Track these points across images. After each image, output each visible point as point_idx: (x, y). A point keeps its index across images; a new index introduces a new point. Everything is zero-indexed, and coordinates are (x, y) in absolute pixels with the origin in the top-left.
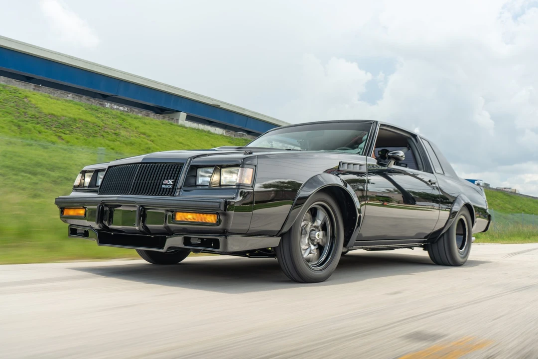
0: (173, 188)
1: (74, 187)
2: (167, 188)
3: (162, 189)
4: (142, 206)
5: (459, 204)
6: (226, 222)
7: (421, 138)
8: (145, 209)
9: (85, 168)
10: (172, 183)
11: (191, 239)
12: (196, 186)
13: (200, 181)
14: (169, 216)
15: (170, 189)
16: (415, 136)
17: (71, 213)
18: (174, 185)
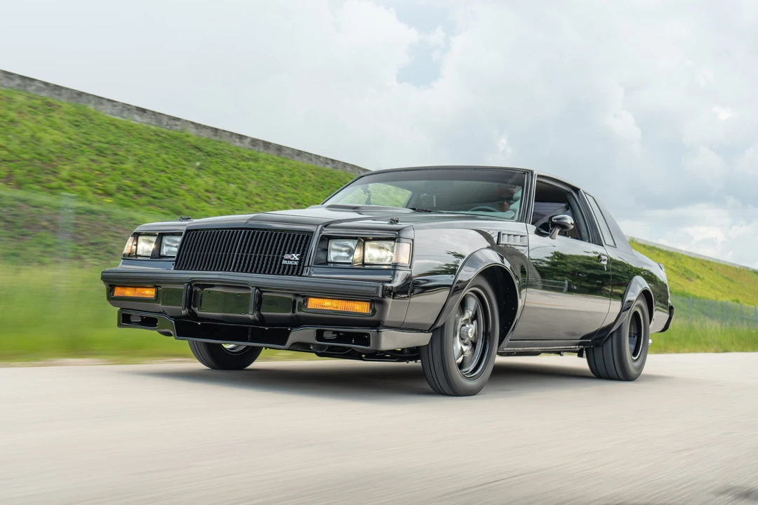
0: (299, 265)
1: (124, 255)
2: (290, 265)
3: (282, 267)
4: (257, 288)
5: (634, 291)
7: (585, 193)
8: (262, 292)
9: (137, 230)
10: (297, 259)
11: (325, 333)
12: (327, 263)
13: (332, 256)
14: (299, 302)
15: (294, 266)
16: (576, 190)
17: (129, 292)
18: (300, 261)
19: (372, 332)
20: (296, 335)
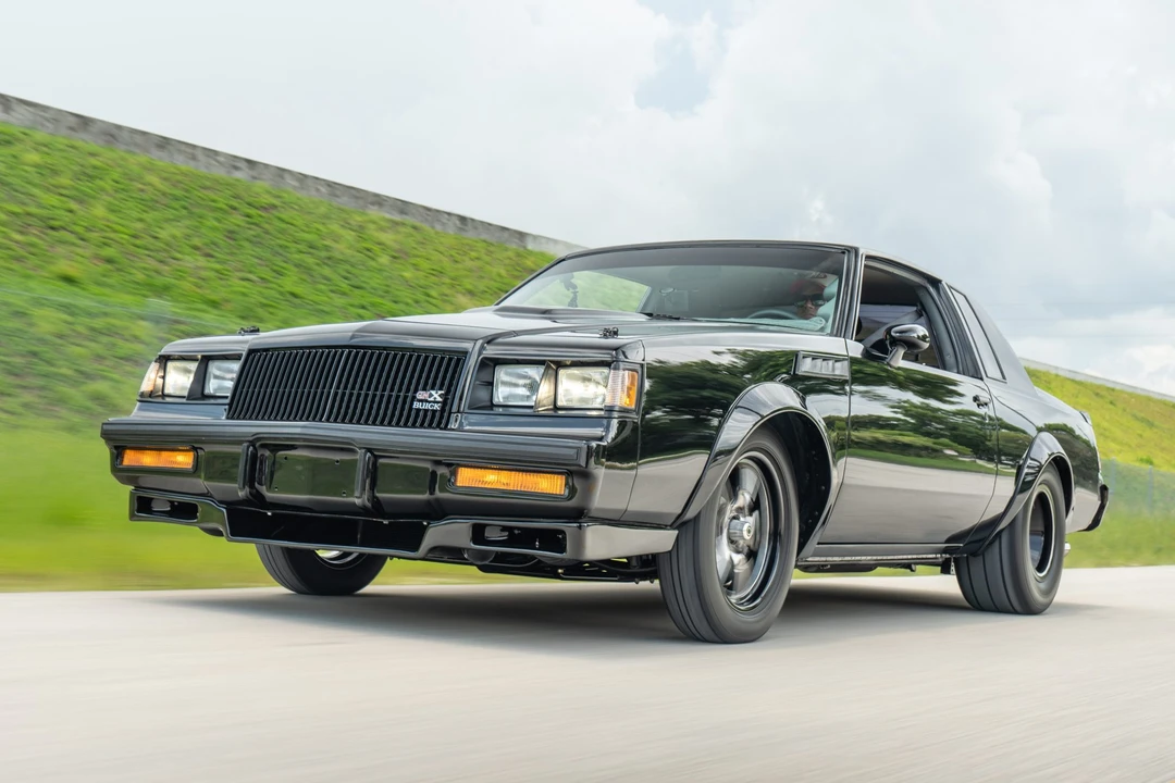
0: (443, 409)
1: (142, 395)
2: (426, 411)
3: (413, 413)
4: (369, 450)
5: (1037, 459)
6: (589, 492)
7: (950, 287)
8: (376, 457)
9: (167, 350)
10: (439, 399)
11: (487, 529)
12: (492, 406)
13: (501, 394)
14: (442, 475)
15: (434, 412)
16: (935, 282)
17: (148, 459)
18: (444, 403)
19: (569, 528)
20: (436, 534)
